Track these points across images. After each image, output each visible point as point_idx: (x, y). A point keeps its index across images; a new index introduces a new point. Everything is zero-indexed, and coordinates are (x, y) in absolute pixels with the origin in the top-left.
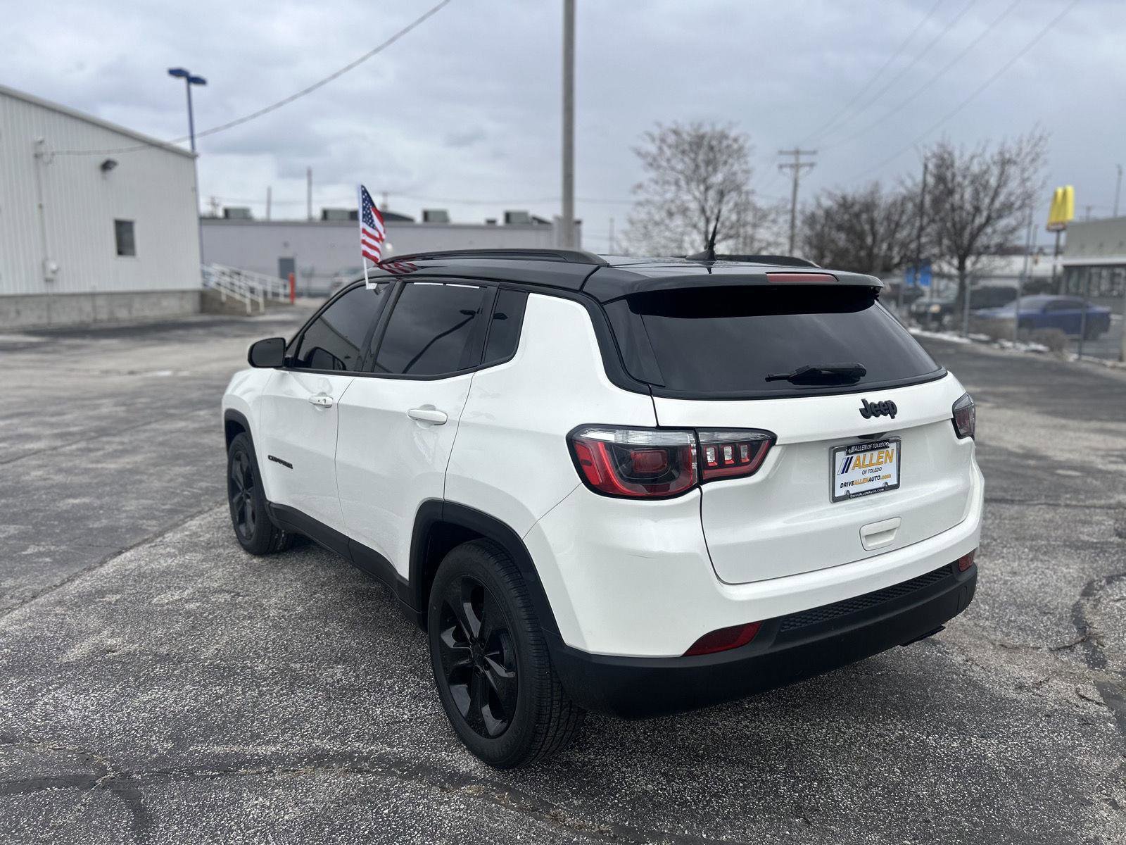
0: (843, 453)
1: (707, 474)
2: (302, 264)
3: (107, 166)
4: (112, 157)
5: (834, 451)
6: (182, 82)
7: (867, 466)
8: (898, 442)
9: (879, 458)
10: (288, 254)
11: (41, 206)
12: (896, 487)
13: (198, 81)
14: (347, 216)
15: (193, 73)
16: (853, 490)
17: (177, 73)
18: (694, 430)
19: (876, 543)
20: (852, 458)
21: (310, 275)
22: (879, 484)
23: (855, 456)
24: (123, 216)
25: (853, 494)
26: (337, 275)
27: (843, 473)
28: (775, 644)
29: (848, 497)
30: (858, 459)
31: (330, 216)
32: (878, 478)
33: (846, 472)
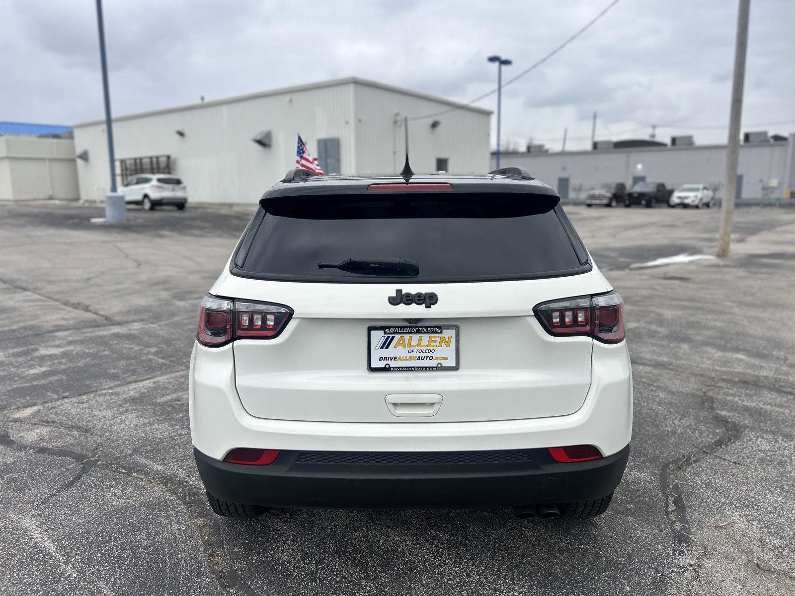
0: (381, 333)
1: (239, 333)
2: (574, 182)
3: (435, 125)
4: (437, 118)
5: (370, 329)
6: (496, 65)
7: (415, 346)
8: (457, 329)
9: (430, 341)
10: (565, 175)
11: (395, 153)
12: (456, 368)
13: (507, 62)
14: (611, 146)
15: (503, 58)
16: (393, 364)
17: (493, 59)
18: (233, 300)
19: (408, 412)
20: (393, 338)
21: (579, 189)
22: (433, 363)
23: (397, 337)
24: (443, 156)
25: (394, 368)
26: (592, 189)
27: (382, 348)
28: (289, 470)
29: (386, 369)
30: (400, 339)
31: (599, 146)
32: (431, 358)
33: (387, 348)
